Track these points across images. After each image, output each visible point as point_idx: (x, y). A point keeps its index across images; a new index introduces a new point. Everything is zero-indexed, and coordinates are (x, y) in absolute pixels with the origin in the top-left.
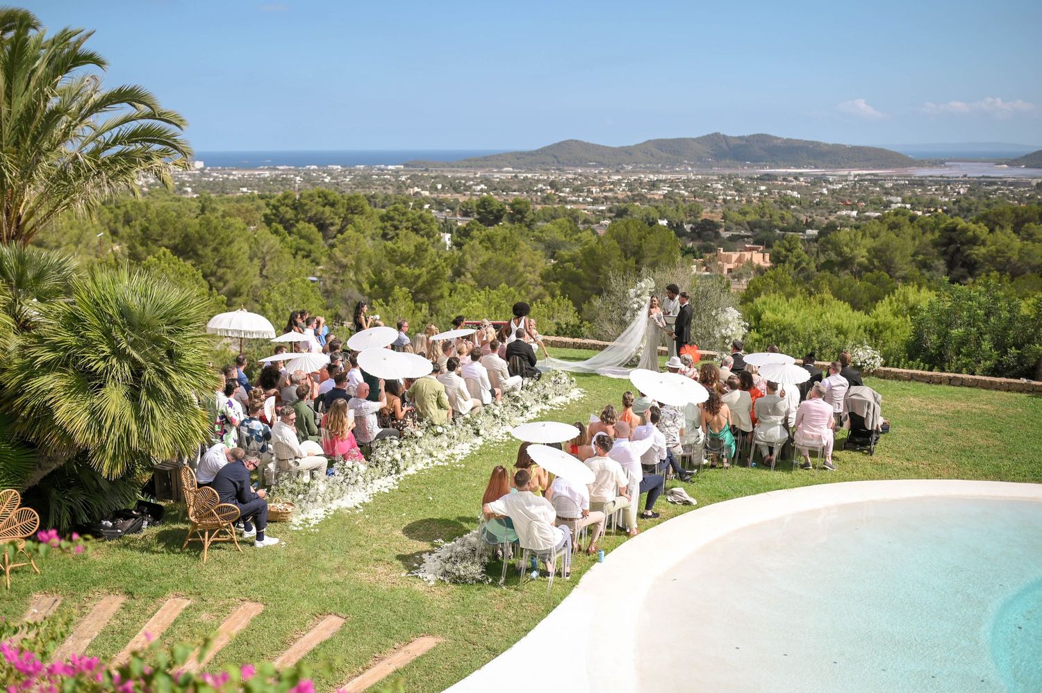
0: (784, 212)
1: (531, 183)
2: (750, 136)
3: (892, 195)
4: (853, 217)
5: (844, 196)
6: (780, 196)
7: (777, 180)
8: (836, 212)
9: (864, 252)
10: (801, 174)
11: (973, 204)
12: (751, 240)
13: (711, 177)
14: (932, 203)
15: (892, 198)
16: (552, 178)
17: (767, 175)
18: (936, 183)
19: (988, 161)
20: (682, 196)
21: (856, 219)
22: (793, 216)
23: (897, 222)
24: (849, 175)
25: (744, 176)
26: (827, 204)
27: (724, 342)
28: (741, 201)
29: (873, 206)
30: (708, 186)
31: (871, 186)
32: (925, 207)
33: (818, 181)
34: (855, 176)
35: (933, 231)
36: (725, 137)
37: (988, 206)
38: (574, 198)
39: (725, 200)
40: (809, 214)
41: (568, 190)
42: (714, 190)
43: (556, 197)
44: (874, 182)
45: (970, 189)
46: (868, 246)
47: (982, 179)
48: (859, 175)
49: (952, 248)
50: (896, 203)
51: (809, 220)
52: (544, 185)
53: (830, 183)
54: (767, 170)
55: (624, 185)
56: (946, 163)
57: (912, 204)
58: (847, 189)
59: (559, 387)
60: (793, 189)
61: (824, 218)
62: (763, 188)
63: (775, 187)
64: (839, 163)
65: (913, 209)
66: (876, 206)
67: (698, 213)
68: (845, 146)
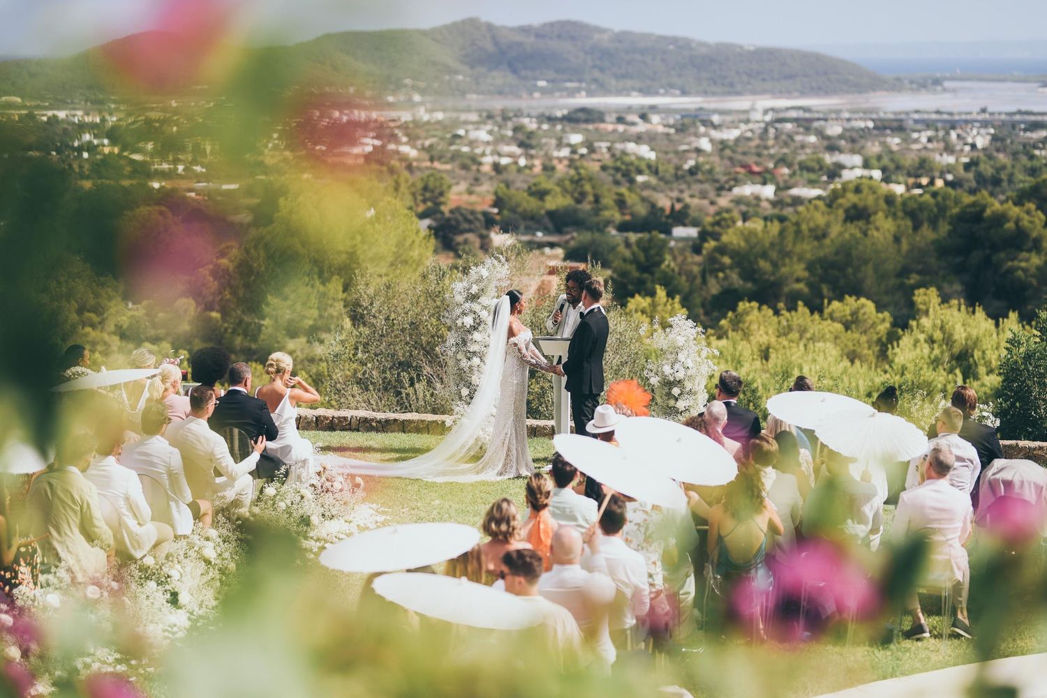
0: (623, 190)
1: (65, 130)
2: (545, 25)
3: (841, 151)
4: (767, 200)
5: (744, 153)
6: (613, 155)
7: (603, 121)
8: (730, 189)
9: (799, 270)
10: (653, 108)
11: (1004, 167)
12: (560, 252)
13: (463, 117)
14: (923, 166)
15: (843, 158)
16: (112, 120)
17: (583, 110)
18: (928, 124)
19: (1025, 81)
20: (404, 158)
21: (774, 204)
22: (643, 199)
23: (861, 204)
24: (753, 109)
25: (534, 113)
26: (711, 171)
27: (669, 395)
28: (530, 167)
29: (805, 174)
30: (459, 137)
31: (798, 133)
32: (909, 175)
33: (688, 123)
34: (766, 112)
35: (934, 222)
36: (490, 27)
37: (1033, 172)
38: (165, 166)
39: (497, 167)
40: (675, 194)
41: (150, 146)
42: (472, 143)
43: (122, 162)
44: (805, 124)
45: (995, 138)
46: (809, 256)
47: (1018, 117)
48: (773, 109)
49: (976, 256)
50: (852, 168)
51: (678, 206)
52: (96, 136)
53: (715, 127)
54: (582, 100)
55: (275, 136)
56: (947, 84)
57: (884, 170)
58: (749, 139)
59: (328, 499)
60: (638, 139)
61: (706, 202)
62: (576, 138)
63: (602, 136)
64: (731, 85)
65: (886, 180)
66: (813, 176)
67: (441, 194)
68: (741, 47)
